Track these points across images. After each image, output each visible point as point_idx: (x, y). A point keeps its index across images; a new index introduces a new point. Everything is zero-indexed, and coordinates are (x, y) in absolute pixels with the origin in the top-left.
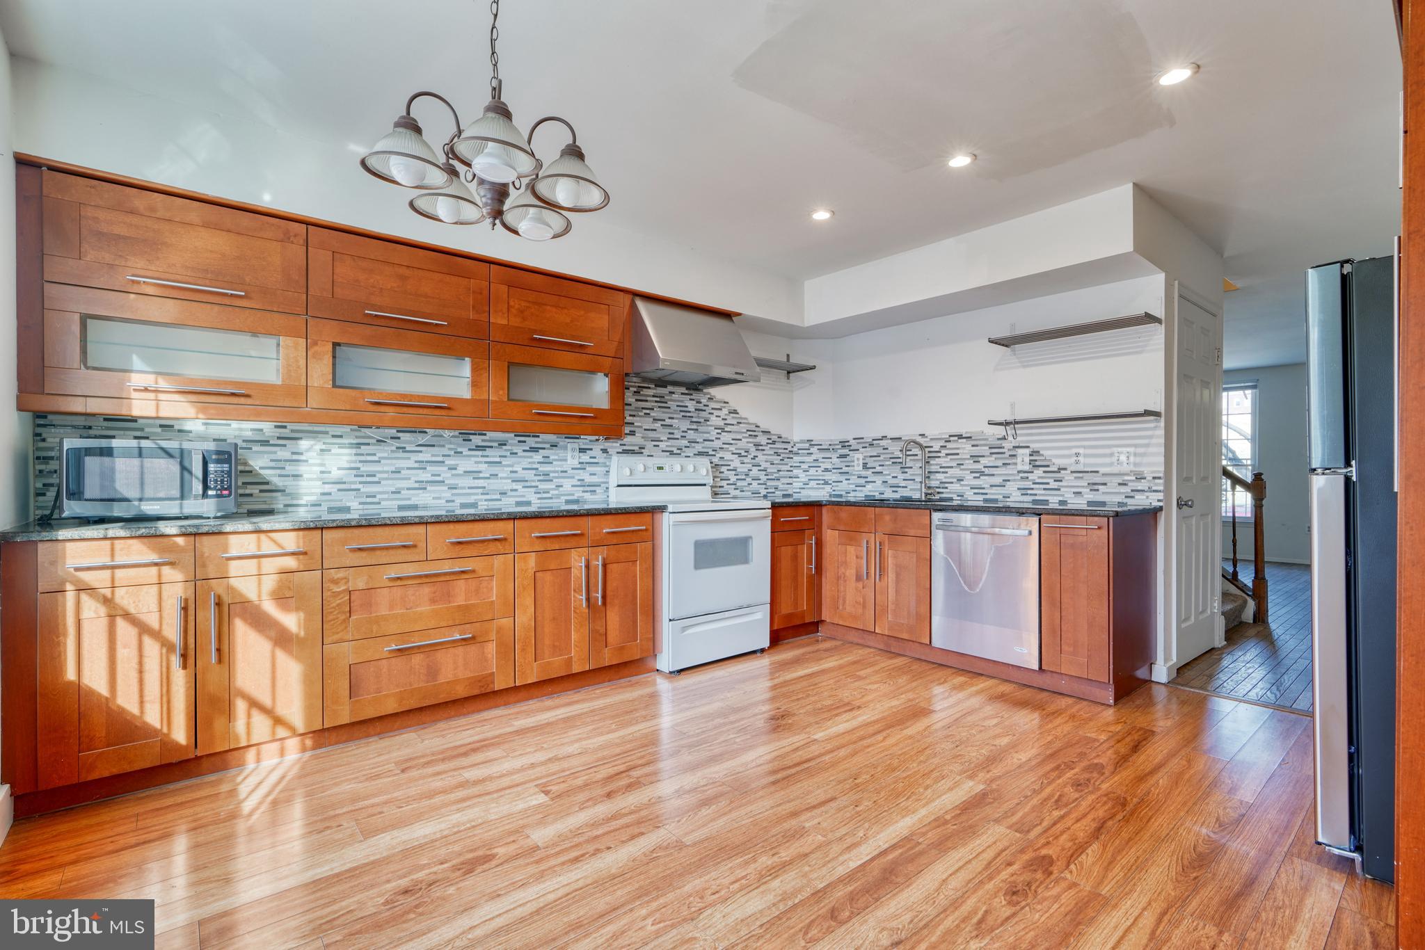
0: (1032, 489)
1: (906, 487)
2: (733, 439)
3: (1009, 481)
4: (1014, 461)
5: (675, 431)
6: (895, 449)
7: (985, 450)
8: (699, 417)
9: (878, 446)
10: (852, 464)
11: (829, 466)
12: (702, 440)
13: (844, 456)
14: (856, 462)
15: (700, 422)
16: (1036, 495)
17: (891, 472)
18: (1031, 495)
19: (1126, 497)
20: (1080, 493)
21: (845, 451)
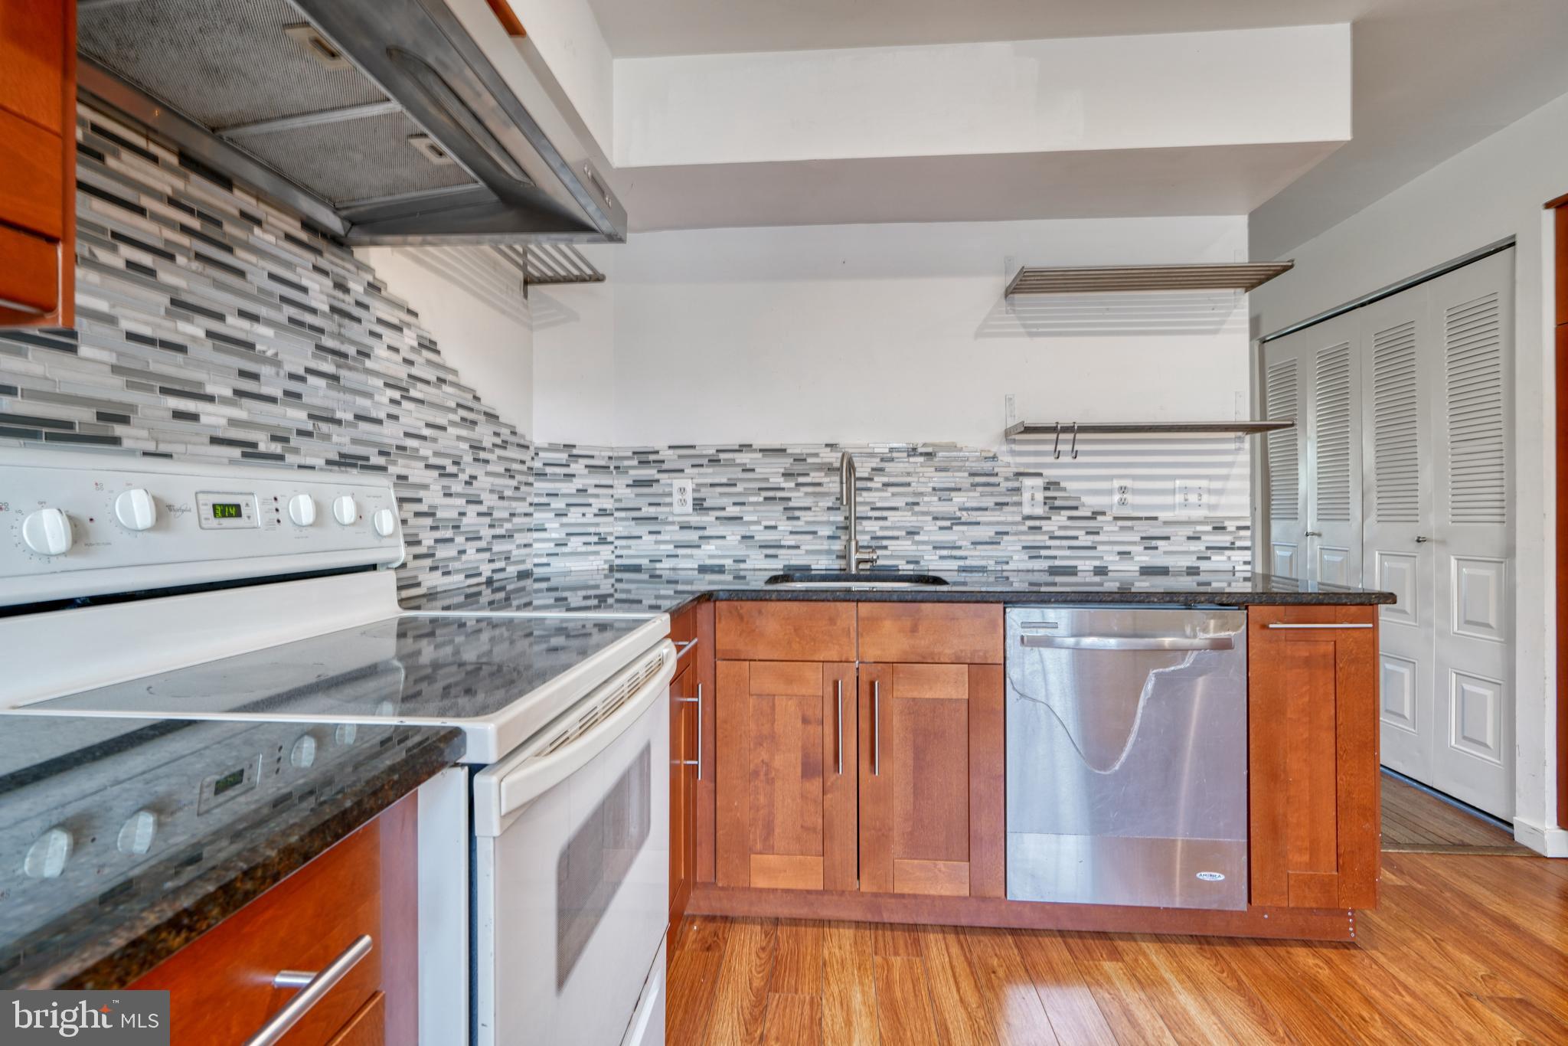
0: (1049, 548)
1: (797, 547)
2: (428, 425)
3: (1007, 533)
4: (1015, 499)
5: (265, 371)
6: (772, 471)
7: (961, 478)
8: (339, 336)
9: (731, 463)
10: (667, 500)
11: (608, 504)
12: (349, 417)
13: (649, 483)
14: (677, 497)
15: (345, 356)
16: (1055, 558)
17: (760, 518)
18: (1046, 557)
19: (1199, 558)
20: (1129, 553)
21: (649, 473)
